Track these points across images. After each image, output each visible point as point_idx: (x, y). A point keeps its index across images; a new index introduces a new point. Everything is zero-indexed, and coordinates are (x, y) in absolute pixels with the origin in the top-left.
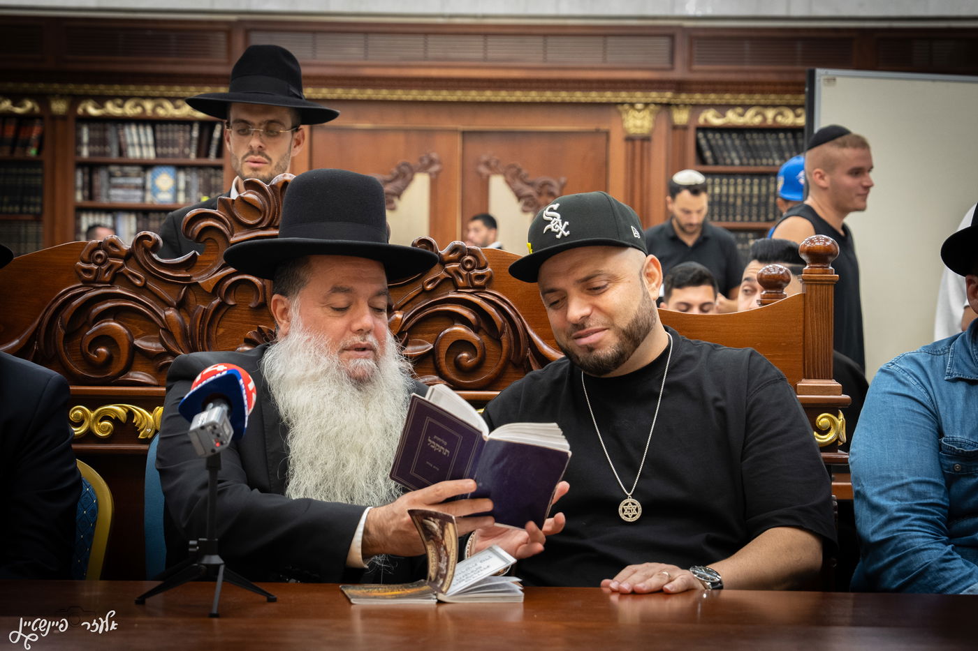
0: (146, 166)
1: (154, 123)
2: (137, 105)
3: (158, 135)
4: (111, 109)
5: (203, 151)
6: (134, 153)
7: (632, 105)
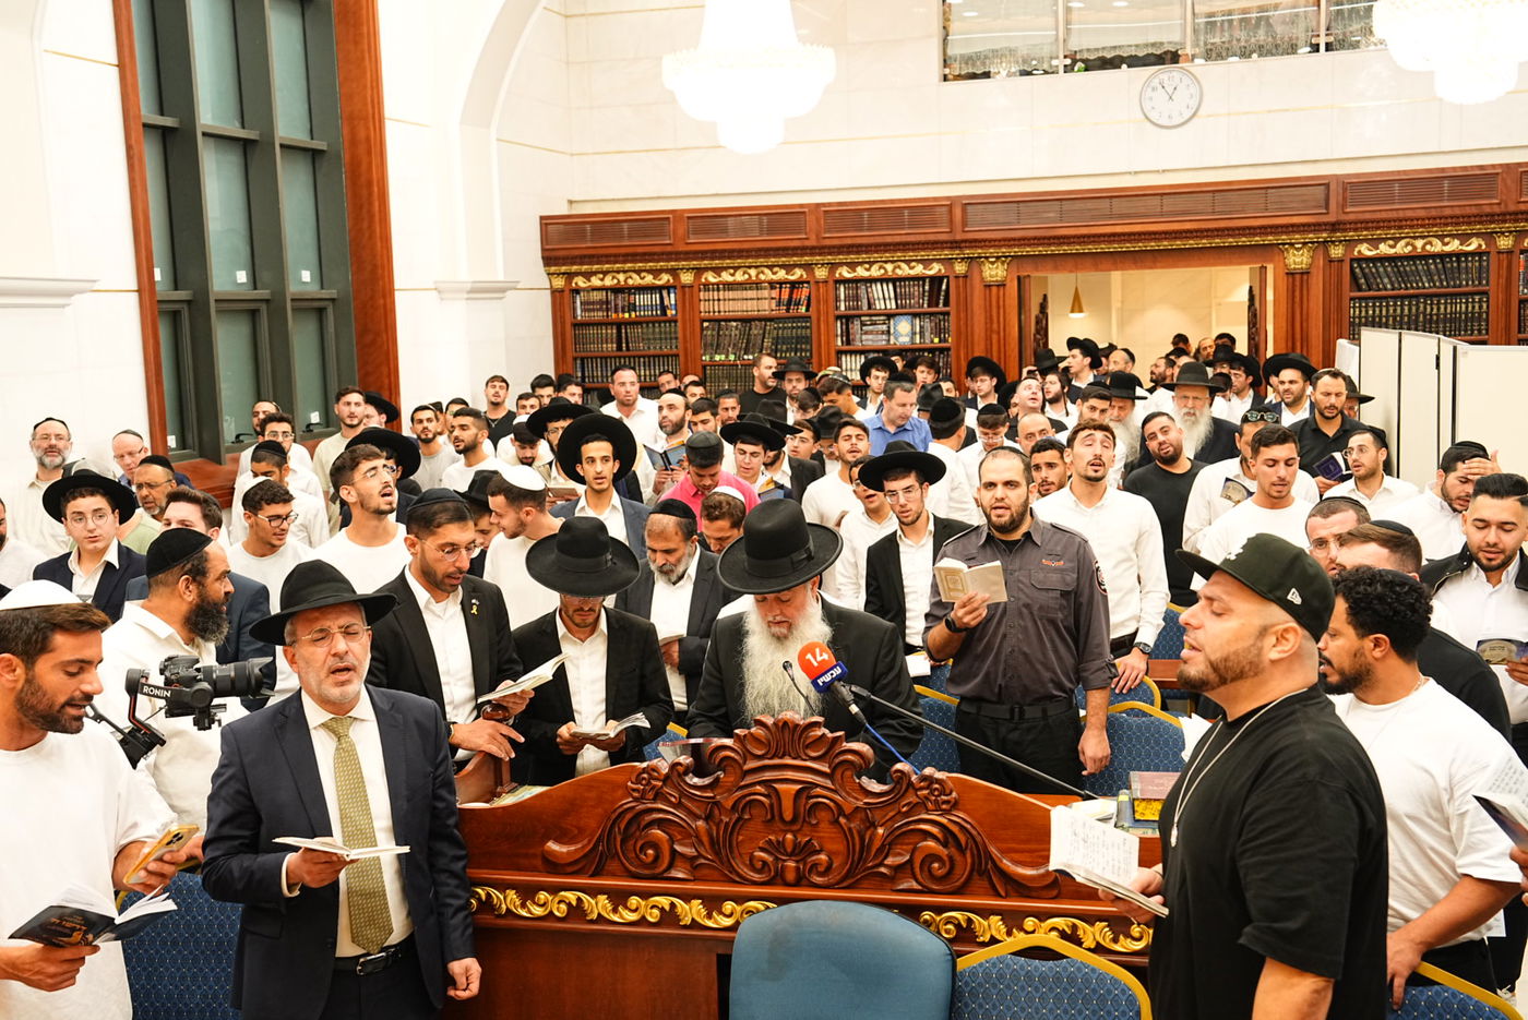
0: (890, 316)
1: (895, 281)
2: (880, 268)
3: (898, 290)
4: (861, 272)
5: (933, 302)
6: (880, 305)
7: (1292, 245)
